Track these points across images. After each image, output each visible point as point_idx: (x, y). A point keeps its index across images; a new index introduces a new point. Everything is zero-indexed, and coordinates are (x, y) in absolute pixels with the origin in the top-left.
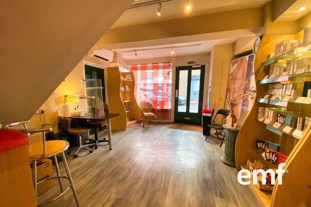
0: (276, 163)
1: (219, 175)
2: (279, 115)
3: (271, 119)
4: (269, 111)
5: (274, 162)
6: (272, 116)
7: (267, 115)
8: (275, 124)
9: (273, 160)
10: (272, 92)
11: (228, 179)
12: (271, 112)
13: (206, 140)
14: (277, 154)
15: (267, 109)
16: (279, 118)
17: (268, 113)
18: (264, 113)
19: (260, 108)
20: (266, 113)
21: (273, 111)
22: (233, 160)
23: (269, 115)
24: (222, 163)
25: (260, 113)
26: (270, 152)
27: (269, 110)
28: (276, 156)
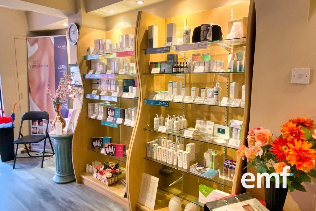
0: (115, 154)
1: (64, 200)
2: (108, 109)
3: (103, 114)
4: (98, 107)
5: (113, 153)
6: (103, 111)
7: (97, 110)
8: (108, 118)
9: (112, 153)
10: (98, 87)
11: (75, 197)
12: (101, 107)
13: (14, 168)
14: (114, 145)
15: (96, 105)
16: (109, 112)
17: (98, 109)
18: (94, 109)
19: (90, 105)
20: (96, 109)
21: (102, 107)
22: (70, 174)
23: (100, 110)
24: (58, 185)
25: (90, 110)
26: (108, 147)
27: (99, 105)
28: (114, 147)
